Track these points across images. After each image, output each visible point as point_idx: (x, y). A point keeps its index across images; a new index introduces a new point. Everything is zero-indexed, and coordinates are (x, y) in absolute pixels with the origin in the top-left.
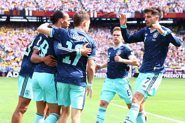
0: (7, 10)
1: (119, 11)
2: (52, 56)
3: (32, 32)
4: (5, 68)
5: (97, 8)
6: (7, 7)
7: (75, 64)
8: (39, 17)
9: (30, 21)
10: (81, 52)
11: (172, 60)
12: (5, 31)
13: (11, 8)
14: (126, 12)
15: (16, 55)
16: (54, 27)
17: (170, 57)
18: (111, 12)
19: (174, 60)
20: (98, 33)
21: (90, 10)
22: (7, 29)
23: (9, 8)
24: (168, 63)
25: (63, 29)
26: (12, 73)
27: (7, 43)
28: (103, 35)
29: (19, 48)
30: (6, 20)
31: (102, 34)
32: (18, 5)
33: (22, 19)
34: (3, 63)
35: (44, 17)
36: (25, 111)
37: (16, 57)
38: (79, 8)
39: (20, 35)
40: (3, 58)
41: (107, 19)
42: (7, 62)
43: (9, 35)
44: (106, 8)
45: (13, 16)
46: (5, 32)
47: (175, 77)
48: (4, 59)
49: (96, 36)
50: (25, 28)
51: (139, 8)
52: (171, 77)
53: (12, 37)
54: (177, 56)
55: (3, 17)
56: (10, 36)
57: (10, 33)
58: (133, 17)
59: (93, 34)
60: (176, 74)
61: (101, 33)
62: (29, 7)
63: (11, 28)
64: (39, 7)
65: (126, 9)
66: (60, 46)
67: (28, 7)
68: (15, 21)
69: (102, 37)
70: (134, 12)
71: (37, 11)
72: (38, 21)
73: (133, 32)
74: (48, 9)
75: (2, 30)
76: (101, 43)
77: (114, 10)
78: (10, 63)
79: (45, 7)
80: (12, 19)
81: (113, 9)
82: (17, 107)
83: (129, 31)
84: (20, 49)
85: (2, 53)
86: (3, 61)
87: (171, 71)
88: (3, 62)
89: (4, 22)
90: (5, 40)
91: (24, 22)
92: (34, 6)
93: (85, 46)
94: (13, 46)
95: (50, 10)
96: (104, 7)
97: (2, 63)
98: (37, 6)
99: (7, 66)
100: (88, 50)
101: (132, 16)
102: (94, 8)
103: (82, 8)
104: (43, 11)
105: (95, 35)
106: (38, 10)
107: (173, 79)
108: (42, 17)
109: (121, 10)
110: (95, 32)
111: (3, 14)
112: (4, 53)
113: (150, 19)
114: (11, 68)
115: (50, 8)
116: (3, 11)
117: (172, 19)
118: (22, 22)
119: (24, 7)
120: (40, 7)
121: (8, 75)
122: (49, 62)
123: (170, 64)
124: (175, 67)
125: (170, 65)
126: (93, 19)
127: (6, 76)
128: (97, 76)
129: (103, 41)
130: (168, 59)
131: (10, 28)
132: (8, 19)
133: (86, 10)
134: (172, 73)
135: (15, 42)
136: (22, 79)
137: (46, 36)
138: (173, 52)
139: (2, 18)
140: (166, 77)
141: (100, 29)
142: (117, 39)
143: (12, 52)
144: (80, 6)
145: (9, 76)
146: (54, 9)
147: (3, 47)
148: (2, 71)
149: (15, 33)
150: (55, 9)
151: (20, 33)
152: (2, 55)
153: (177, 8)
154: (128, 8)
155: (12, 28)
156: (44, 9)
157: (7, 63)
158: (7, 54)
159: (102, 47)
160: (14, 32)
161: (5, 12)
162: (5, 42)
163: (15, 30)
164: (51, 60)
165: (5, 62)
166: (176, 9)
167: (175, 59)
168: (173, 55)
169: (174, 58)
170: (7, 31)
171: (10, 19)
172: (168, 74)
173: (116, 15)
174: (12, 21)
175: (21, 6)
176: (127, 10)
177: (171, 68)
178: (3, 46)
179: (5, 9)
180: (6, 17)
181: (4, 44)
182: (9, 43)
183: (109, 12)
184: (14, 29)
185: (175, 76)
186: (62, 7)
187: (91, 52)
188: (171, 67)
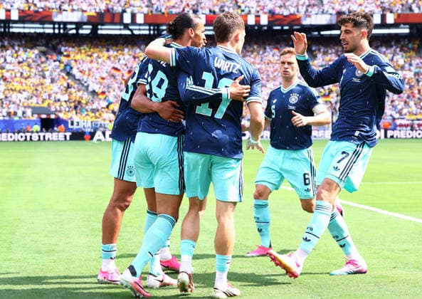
0: (93, 13)
1: (305, 12)
2: (175, 103)
3: (140, 54)
4: (89, 125)
5: (264, 7)
6: (92, 8)
7: (219, 116)
8: (154, 25)
9: (136, 32)
10: (231, 94)
11: (408, 105)
12: (89, 53)
13: (100, 9)
14: (320, 13)
15: (111, 99)
16: (176, 45)
17: (405, 98)
18: (291, 14)
19: (412, 103)
20: (265, 54)
21: (250, 11)
22: (92, 50)
23: (95, 9)
24: (402, 109)
25: (195, 48)
26: (104, 133)
27: (93, 76)
28: (276, 58)
29: (116, 85)
30: (91, 33)
31: (273, 56)
32: (112, 3)
33: (120, 29)
34: (87, 115)
35: (162, 25)
36: (127, 206)
37: (110, 103)
38: (229, 8)
39: (117, 61)
40: (86, 104)
41: (282, 27)
42: (93, 112)
43: (97, 60)
44: (280, 7)
45: (103, 25)
46: (88, 55)
47: (414, 137)
48: (87, 107)
49: (264, 60)
50: (127, 47)
51: (343, 4)
52: (408, 136)
53: (101, 64)
54: (418, 96)
55: (84, 27)
56: (98, 63)
57: (99, 57)
58: (334, 22)
59: (257, 57)
60: (416, 131)
61: (271, 53)
62: (134, 6)
63: (100, 47)
64: (152, 7)
65: (320, 8)
66: (190, 83)
67: (132, 8)
68: (107, 35)
69: (275, 62)
70: (334, 12)
71: (150, 14)
72: (152, 32)
73: (334, 51)
74: (171, 10)
75: (83, 51)
76: (273, 73)
77: (296, 10)
78: (100, 114)
79: (165, 6)
80: (101, 29)
81: (295, 7)
82: (112, 198)
83: (326, 50)
84: (119, 88)
85: (83, 96)
86: (87, 111)
87: (406, 126)
88: (86, 113)
89: (87, 35)
90: (90, 70)
91: (125, 35)
92: (143, 5)
93: (238, 81)
94: (105, 81)
95: (174, 11)
96: (277, 5)
97: (84, 115)
98: (149, 4)
99: (94, 119)
100: (243, 89)
101: (331, 20)
102: (259, 6)
103: (236, 7)
104: (159, 13)
105: (260, 59)
106: (152, 12)
107: (412, 140)
108: (159, 25)
109: (310, 9)
110: (261, 52)
111: (85, 20)
112: (88, 95)
113: (350, 35)
114: (101, 124)
115: (173, 7)
116: (86, 15)
117: (407, 26)
118: (121, 35)
119: (124, 6)
120: (155, 7)
121: (96, 137)
122: (169, 114)
123: (405, 111)
124: (414, 117)
125: (406, 114)
126: (256, 28)
127: (92, 138)
128: (265, 137)
129: (275, 71)
130: (401, 101)
131: (98, 47)
132: (95, 30)
133: (243, 11)
134: (409, 128)
135: (109, 75)
136: (119, 147)
137: (162, 63)
138: (410, 88)
139: (83, 29)
140: (397, 137)
141: (271, 47)
142: (288, 70)
143: (103, 93)
144: (231, 3)
145: (98, 140)
146: (181, 10)
147: (86, 84)
148: (84, 129)
149: (109, 58)
150: (184, 10)
151: (117, 56)
152: (84, 98)
153: (417, 4)
154: (323, 5)
155: (103, 46)
156: (163, 10)
157: (93, 114)
158: (93, 97)
159: (274, 80)
160: (106, 54)
161: (89, 16)
162: (89, 75)
163: (108, 51)
164: (173, 109)
165: (90, 113)
166: (414, 7)
167: (415, 101)
168: (411, 95)
169: (412, 100)
170: (93, 53)
171: (98, 29)
172: (402, 132)
173: (299, 19)
174: (101, 35)
175: (118, 5)
176: (321, 10)
177: (408, 120)
178: (85, 82)
179: (88, 11)
180: (90, 27)
181: (88, 78)
182: (98, 76)
183: (286, 13)
184: (105, 49)
185: (414, 134)
186: (198, 6)
187: (249, 93)
188: (407, 117)
